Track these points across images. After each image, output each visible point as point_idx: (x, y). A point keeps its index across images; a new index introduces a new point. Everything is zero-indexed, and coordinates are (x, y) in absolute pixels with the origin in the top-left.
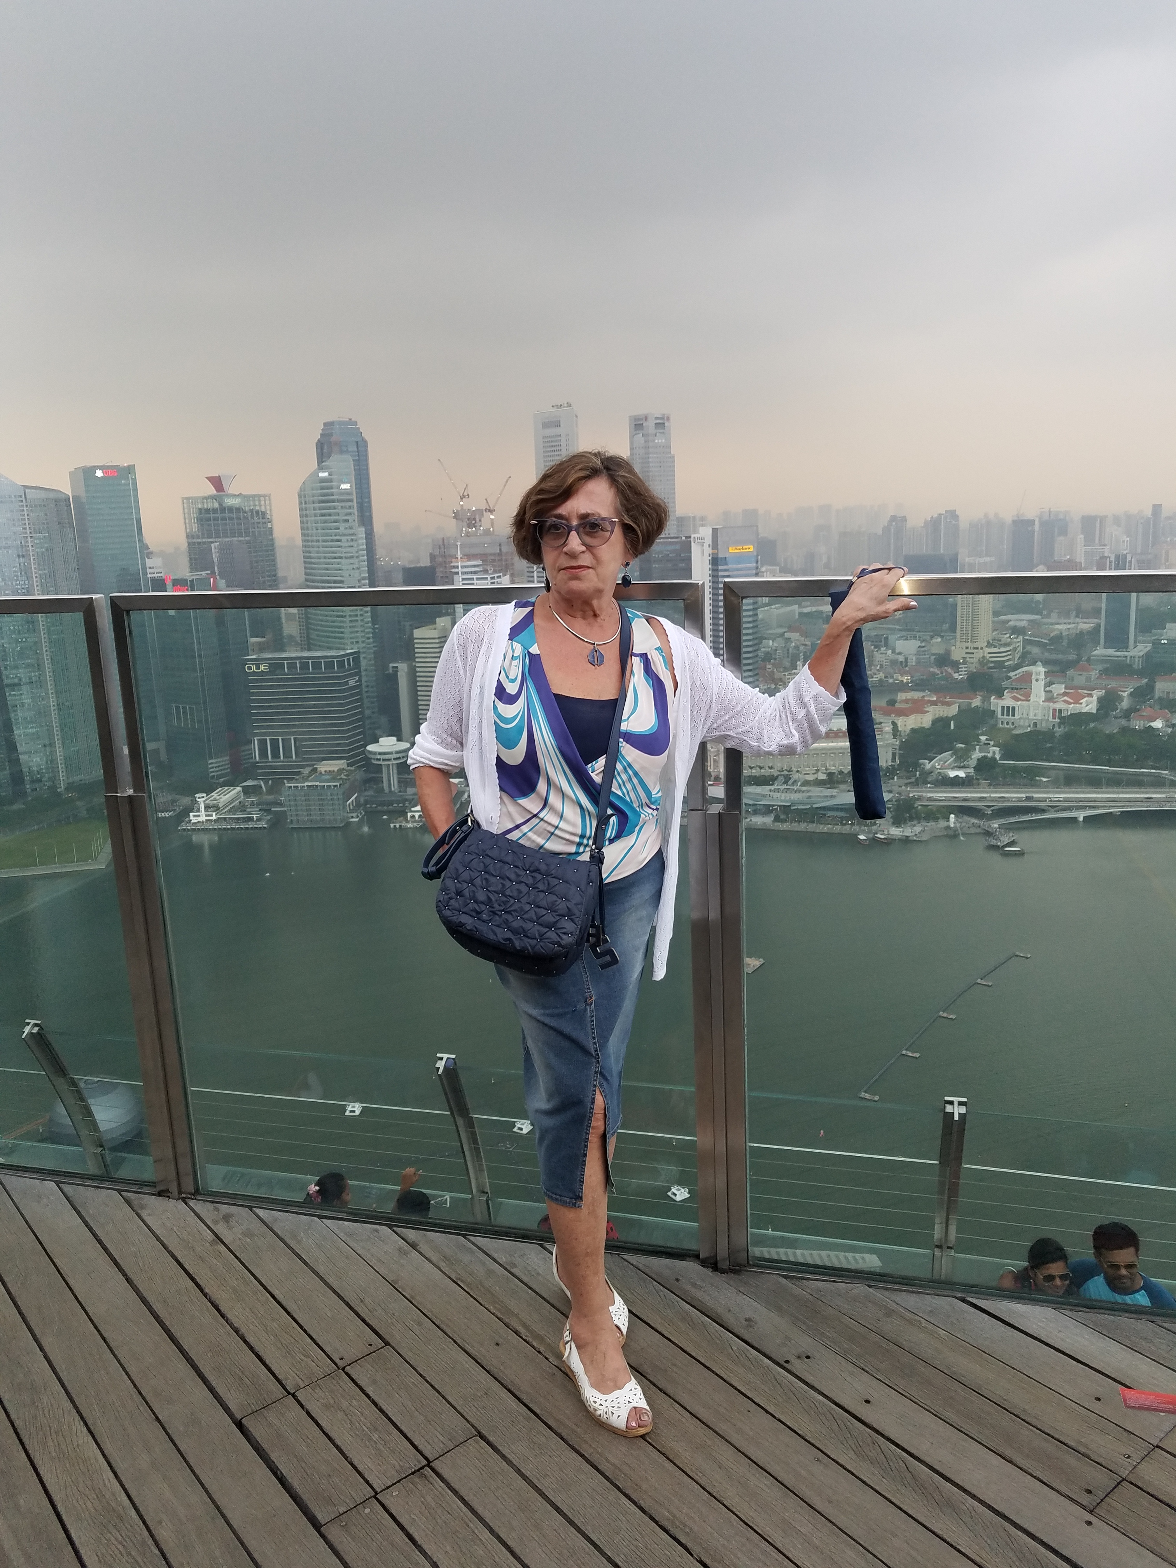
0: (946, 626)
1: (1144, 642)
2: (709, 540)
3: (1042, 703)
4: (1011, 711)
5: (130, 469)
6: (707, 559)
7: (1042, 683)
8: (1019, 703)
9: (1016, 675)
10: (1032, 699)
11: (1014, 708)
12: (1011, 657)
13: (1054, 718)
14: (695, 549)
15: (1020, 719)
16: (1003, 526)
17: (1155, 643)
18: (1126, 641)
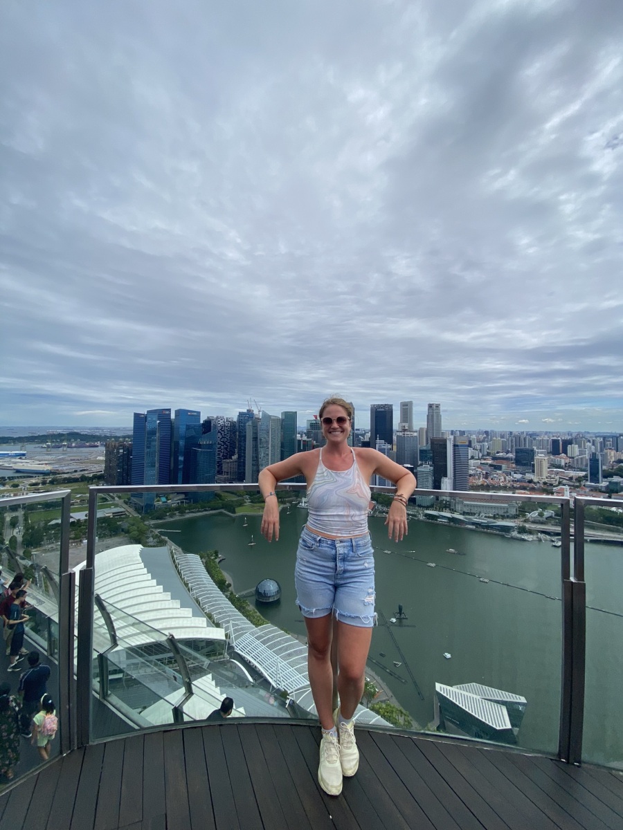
0: (531, 471)
1: (605, 481)
2: (453, 439)
5: (296, 412)
6: (452, 445)
7: (568, 491)
9: (558, 488)
12: (555, 482)
14: (448, 442)
16: (548, 440)
17: (610, 482)
18: (598, 480)
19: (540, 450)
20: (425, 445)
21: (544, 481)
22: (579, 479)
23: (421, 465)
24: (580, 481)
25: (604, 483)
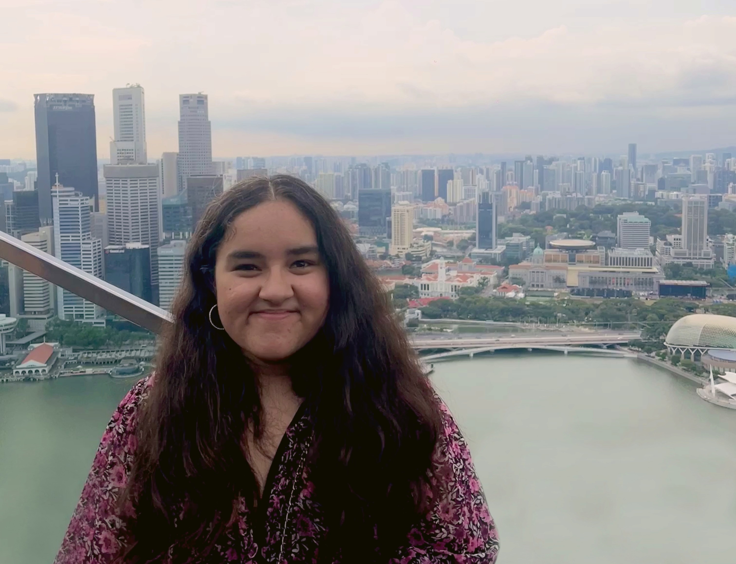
0: (385, 235)
1: (501, 244)
2: (235, 178)
3: (444, 282)
4: (426, 287)
7: (444, 270)
8: (431, 282)
9: (428, 265)
10: (439, 279)
11: (428, 285)
12: (424, 254)
13: (452, 291)
14: (226, 183)
15: (432, 292)
16: (416, 173)
17: (508, 245)
18: (491, 244)
19: (402, 193)
20: (175, 192)
21: (406, 252)
22: (461, 245)
23: (167, 241)
24: (463, 248)
25: (499, 247)
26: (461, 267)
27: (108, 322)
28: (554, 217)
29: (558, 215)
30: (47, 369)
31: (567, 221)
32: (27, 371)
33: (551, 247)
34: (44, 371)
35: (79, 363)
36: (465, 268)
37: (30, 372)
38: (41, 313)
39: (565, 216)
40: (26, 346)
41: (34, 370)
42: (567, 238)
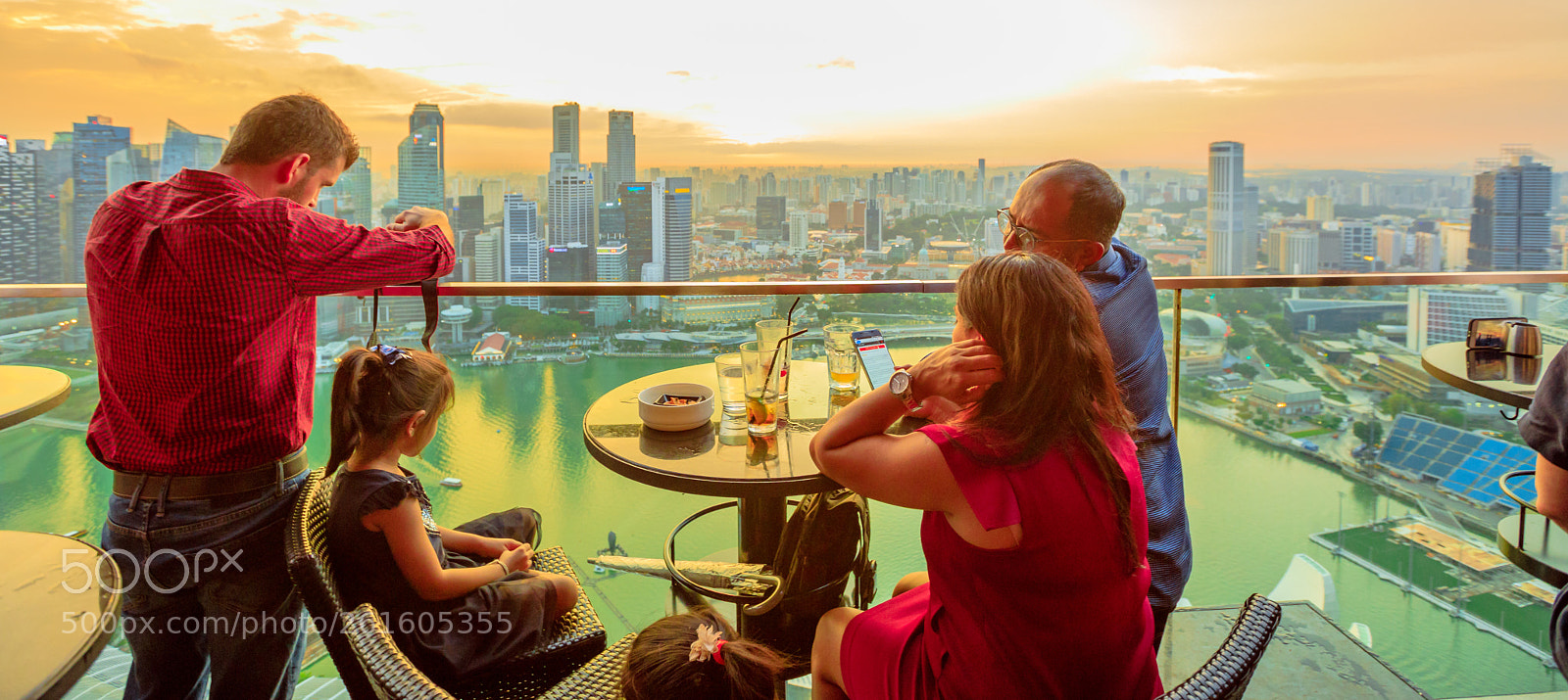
0: (783, 237)
1: (887, 246)
2: (663, 185)
6: (661, 196)
9: (825, 264)
12: (819, 254)
14: (654, 190)
17: (891, 246)
18: (877, 245)
21: (802, 253)
22: (850, 246)
24: (851, 250)
25: (884, 248)
26: (854, 266)
27: (551, 313)
28: (928, 222)
29: (932, 220)
30: (503, 357)
31: (939, 226)
32: (485, 357)
33: (931, 248)
34: (500, 357)
35: (529, 351)
36: (858, 267)
37: (488, 358)
38: (490, 304)
39: (937, 221)
40: (479, 335)
41: (491, 357)
42: (944, 240)
